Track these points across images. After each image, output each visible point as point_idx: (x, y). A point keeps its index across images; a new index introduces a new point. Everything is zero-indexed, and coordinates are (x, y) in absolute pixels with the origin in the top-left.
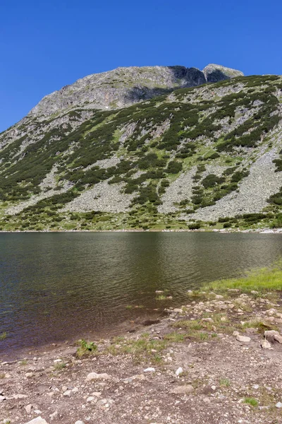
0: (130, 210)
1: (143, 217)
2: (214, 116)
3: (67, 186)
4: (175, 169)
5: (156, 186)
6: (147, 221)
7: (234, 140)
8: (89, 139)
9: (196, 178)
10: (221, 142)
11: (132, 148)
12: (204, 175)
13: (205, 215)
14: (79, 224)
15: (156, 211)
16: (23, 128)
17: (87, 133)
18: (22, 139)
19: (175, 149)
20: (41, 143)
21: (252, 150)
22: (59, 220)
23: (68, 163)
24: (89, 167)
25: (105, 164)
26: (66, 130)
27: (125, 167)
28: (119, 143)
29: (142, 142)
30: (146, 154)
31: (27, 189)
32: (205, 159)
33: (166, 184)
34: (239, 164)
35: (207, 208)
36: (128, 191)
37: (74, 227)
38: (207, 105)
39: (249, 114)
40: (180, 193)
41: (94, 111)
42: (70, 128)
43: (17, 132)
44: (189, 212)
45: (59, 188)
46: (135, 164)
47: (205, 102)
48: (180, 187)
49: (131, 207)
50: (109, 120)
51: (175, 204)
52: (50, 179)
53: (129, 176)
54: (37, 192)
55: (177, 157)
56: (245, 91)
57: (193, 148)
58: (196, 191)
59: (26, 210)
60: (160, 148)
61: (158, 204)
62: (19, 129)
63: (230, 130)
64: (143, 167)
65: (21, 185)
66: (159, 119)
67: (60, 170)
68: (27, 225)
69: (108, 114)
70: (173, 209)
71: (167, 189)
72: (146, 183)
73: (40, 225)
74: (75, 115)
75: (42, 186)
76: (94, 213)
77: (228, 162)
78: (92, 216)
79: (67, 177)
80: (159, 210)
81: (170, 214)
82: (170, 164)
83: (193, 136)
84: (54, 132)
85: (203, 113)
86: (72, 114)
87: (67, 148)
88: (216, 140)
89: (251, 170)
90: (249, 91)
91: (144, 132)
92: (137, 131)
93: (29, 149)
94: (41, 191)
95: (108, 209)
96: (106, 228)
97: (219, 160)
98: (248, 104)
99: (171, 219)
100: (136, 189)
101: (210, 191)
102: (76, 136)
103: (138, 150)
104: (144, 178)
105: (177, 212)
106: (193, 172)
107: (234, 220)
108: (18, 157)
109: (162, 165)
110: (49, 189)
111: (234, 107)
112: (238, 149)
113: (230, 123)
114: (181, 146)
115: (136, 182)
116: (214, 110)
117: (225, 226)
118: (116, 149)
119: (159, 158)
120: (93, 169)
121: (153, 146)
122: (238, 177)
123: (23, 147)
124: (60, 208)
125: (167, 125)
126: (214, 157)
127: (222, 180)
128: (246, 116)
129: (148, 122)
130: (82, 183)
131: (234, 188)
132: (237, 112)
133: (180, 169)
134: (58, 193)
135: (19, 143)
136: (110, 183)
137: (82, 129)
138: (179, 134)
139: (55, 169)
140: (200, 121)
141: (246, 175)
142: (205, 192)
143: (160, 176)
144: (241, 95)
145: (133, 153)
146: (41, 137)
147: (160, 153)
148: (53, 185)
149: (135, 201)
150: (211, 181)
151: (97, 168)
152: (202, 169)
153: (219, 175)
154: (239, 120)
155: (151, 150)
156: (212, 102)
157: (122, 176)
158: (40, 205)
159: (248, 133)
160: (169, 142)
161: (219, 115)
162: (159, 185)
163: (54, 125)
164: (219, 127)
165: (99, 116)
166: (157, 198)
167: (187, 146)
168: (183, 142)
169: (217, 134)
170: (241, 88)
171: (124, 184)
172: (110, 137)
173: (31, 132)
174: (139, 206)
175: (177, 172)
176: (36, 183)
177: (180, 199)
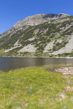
0: (36, 52)
1: (39, 53)
2: (60, 27)
3: (21, 45)
4: (49, 41)
5: (43, 45)
6: (39, 54)
7: (65, 33)
8: (27, 33)
9: (54, 43)
10: (62, 34)
11: (38, 36)
12: (56, 43)
13: (55, 53)
14: (22, 55)
15: (42, 52)
16: (11, 30)
17: (27, 31)
18: (11, 33)
19: (49, 36)
20: (15, 34)
21: (70, 36)
22: (17, 54)
23: (21, 39)
24: (27, 40)
25: (31, 40)
26: (22, 31)
27: (36, 40)
28: (35, 34)
29: (41, 34)
30: (42, 37)
31: (10, 46)
32: (57, 38)
33: (46, 45)
34: (66, 40)
35: (56, 51)
36: (36, 47)
37: (21, 56)
38: (59, 24)
39: (70, 26)
40: (49, 47)
41: (29, 26)
42: (23, 30)
43: (9, 31)
44: (51, 52)
45: (18, 46)
46: (38, 40)
47: (58, 23)
48: (50, 46)
49: (36, 51)
50: (33, 28)
51: (48, 50)
52: (17, 43)
53: (37, 43)
54: (13, 47)
55: (50, 38)
56: (69, 20)
57: (54, 35)
58: (54, 47)
59: (9, 51)
60: (45, 35)
61: (43, 50)
62: (10, 30)
63: (64, 31)
64: (40, 40)
65: (9, 45)
66: (46, 28)
67: (19, 41)
68: (9, 55)
69: (33, 26)
70: (47, 52)
71: (46, 46)
72: (41, 45)
73: (12, 55)
74: (24, 27)
75: (14, 45)
76: (26, 52)
77: (63, 39)
78: (26, 53)
79: (21, 43)
80: (43, 52)
81: (46, 53)
82: (48, 40)
83: (54, 32)
84: (19, 31)
85: (57, 26)
86: (23, 27)
87: (21, 35)
88: (60, 33)
89: (69, 41)
90: (70, 20)
91: (41, 31)
92: (40, 31)
93: (12, 36)
94: (14, 46)
95: (30, 51)
96: (29, 56)
97: (61, 39)
98: (69, 23)
99: (46, 54)
100: (38, 46)
101: (58, 47)
102: (24, 32)
103: (40, 36)
104: (40, 43)
105: (48, 52)
106: (54, 42)
107: (62, 55)
108: (9, 38)
109: (46, 40)
110: (16, 46)
111: (66, 24)
112: (66, 36)
113: (64, 28)
114: (51, 35)
115: (38, 44)
116: (60, 25)
117: (59, 56)
118: (34, 36)
119: (45, 38)
120: (27, 41)
121: (43, 35)
122: (66, 43)
123: (11, 35)
124: (18, 51)
125: (47, 29)
126: (60, 38)
127: (61, 44)
128: (69, 27)
129: (43, 29)
130: (24, 45)
131: (64, 46)
132: (67, 26)
133: (50, 41)
134: (18, 47)
135: (10, 34)
136: (31, 44)
137: (26, 31)
138: (51, 32)
139: (18, 41)
140: (56, 28)
141: (68, 43)
142: (56, 47)
143: (45, 43)
144: (68, 21)
145: (38, 37)
146: (15, 33)
147: (45, 37)
148: (17, 45)
149: (37, 49)
150: (58, 44)
151: (29, 41)
152: (56, 41)
153: (60, 43)
154: (67, 28)
155: (43, 36)
156: (60, 23)
157: (35, 43)
158: (13, 50)
159: (69, 31)
160: (48, 34)
161: (62, 27)
162: (44, 45)
163: (19, 29)
164: (62, 30)
165: (30, 27)
166: (43, 48)
167: (53, 35)
168: (51, 34)
169: (61, 32)
170: (68, 19)
171: (35, 45)
172: (33, 33)
173: (13, 31)
174: (38, 50)
175: (49, 42)
176: (13, 44)
177: (49, 49)
